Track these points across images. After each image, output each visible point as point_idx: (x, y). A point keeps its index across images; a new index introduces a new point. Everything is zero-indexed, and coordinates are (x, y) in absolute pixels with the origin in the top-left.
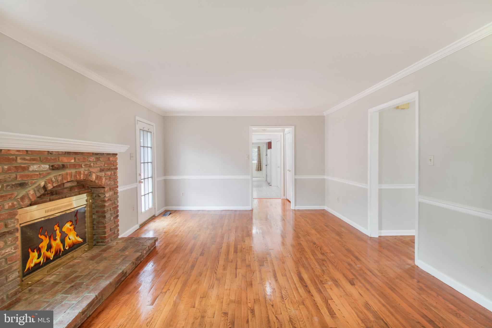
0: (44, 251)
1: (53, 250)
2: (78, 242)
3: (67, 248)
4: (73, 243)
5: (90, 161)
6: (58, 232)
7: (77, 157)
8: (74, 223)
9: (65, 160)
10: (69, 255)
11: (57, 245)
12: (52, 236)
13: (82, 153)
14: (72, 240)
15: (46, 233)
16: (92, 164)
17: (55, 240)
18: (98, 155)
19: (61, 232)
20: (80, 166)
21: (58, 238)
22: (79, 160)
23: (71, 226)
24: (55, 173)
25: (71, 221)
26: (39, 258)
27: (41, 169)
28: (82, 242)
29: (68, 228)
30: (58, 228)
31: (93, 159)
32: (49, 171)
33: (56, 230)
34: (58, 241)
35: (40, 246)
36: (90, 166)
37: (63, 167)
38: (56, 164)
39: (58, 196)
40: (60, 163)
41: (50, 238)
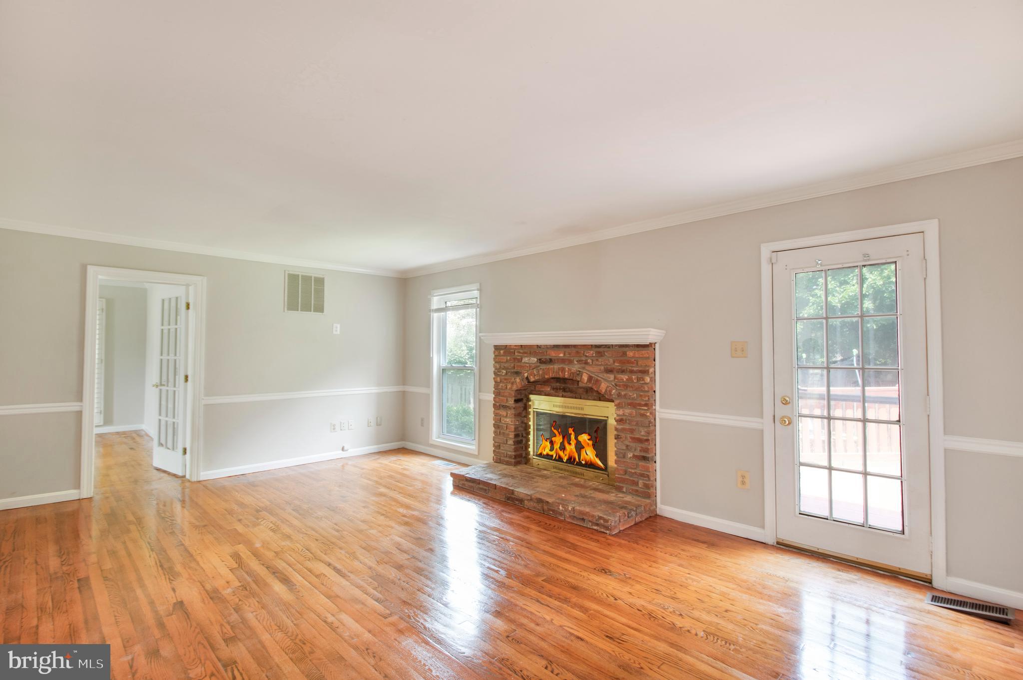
0: (557, 446)
1: (567, 452)
2: (598, 464)
3: (583, 462)
4: (591, 462)
5: (586, 356)
6: (573, 437)
7: (567, 350)
8: (594, 439)
9: (553, 354)
10: (578, 469)
11: (571, 450)
12: (566, 437)
13: (575, 346)
14: (590, 458)
15: (560, 430)
16: (589, 361)
17: (570, 444)
18: (600, 349)
19: (576, 438)
20: (570, 362)
21: (573, 442)
22: (570, 354)
23: (589, 440)
24: (543, 366)
25: (589, 435)
26: (552, 450)
27: (531, 362)
28: (602, 469)
29: (585, 441)
30: (573, 433)
31: (592, 353)
32: (539, 364)
33: (571, 434)
34: (573, 447)
35: (553, 439)
36: (586, 363)
37: (551, 361)
38: (543, 358)
39: (571, 395)
40: (548, 357)
41: (564, 437)
